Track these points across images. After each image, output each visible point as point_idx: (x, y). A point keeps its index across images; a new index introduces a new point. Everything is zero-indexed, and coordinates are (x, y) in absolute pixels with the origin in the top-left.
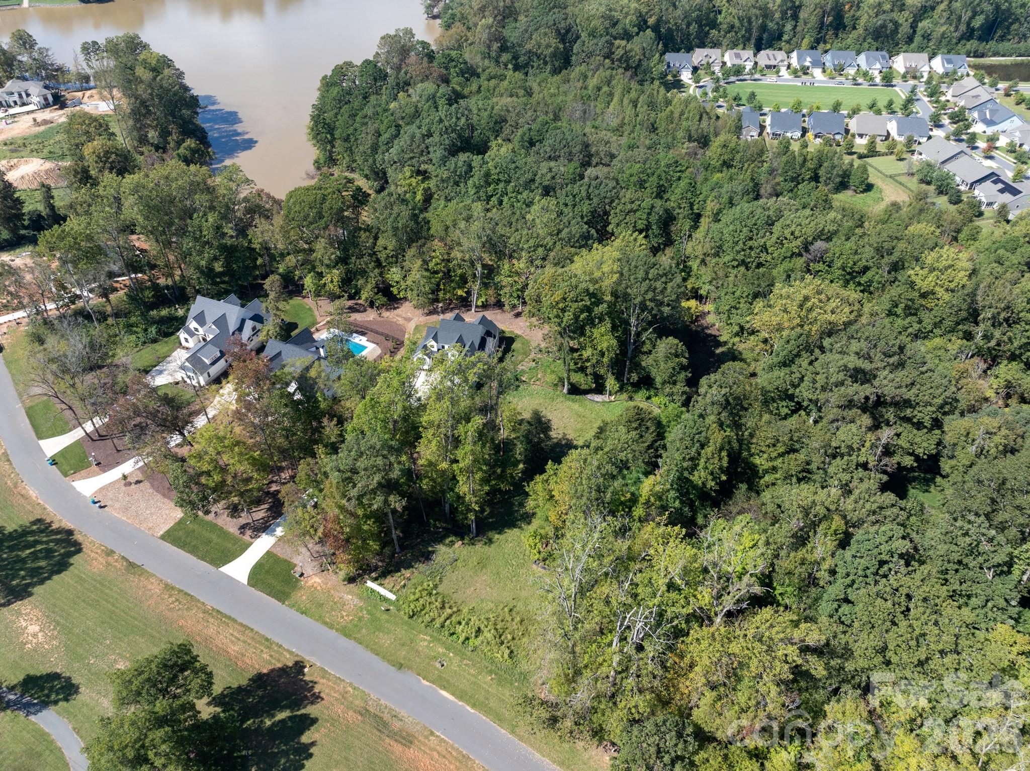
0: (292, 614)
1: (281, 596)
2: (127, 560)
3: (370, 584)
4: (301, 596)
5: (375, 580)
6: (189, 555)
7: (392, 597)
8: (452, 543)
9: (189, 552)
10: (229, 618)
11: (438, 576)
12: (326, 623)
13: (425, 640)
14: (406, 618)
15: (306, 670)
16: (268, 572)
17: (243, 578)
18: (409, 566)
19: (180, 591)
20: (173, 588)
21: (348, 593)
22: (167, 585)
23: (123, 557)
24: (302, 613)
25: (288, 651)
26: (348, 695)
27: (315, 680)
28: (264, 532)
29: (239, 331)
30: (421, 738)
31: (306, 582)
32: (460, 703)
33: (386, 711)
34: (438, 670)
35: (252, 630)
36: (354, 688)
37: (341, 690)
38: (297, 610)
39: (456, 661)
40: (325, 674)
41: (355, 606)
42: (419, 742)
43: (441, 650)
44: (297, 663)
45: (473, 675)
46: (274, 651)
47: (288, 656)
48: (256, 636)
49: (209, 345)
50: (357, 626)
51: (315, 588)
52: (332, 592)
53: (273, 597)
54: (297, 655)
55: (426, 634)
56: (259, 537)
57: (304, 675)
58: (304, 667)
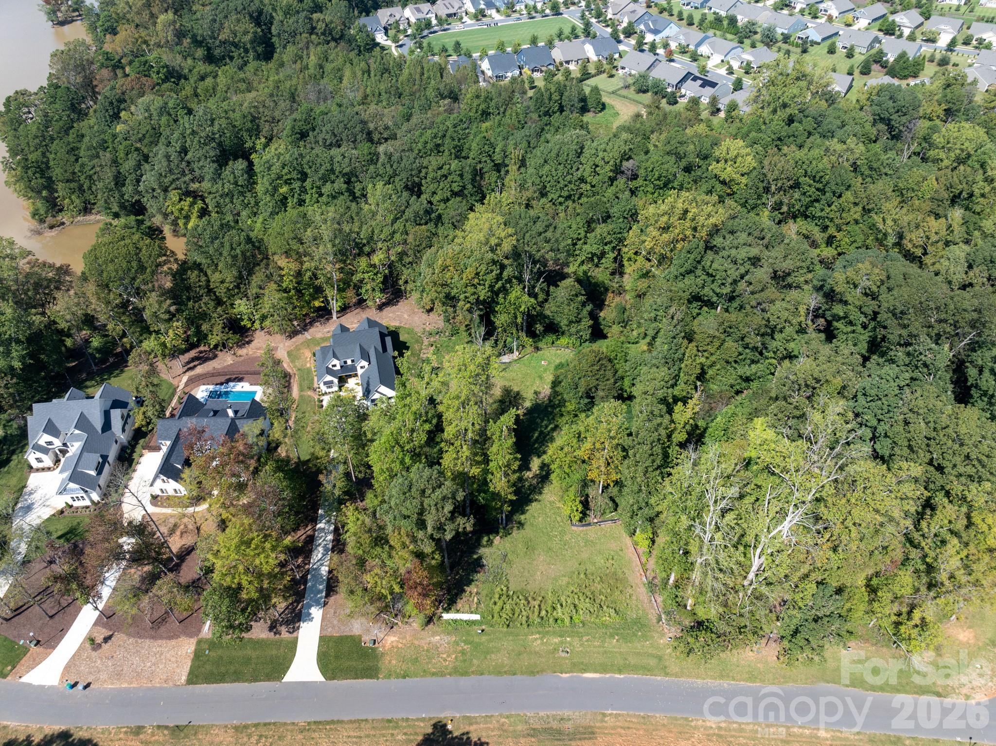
0: (394, 683)
1: (370, 672)
2: (167, 727)
3: (446, 616)
4: (389, 662)
5: (447, 610)
6: (236, 684)
7: (476, 617)
8: (490, 543)
9: (234, 681)
10: (332, 722)
11: (498, 577)
12: (434, 674)
13: (536, 639)
14: (505, 629)
15: (449, 727)
16: (337, 657)
17: (315, 675)
18: (469, 582)
19: (256, 725)
20: (246, 727)
21: (433, 636)
22: (236, 728)
23: (159, 727)
24: (404, 677)
25: (418, 720)
26: (506, 727)
27: (465, 730)
28: (299, 620)
29: (107, 426)
30: (598, 724)
31: (384, 646)
32: (608, 676)
33: (551, 720)
34: (566, 658)
35: (366, 720)
36: (507, 717)
37: (496, 726)
38: (397, 677)
39: (576, 642)
40: (470, 721)
41: (448, 643)
42: (599, 728)
43: (557, 640)
44: (435, 726)
45: (599, 646)
46: (405, 727)
47: (422, 725)
48: (375, 725)
49: (85, 454)
50: (465, 661)
51: (397, 647)
52: (416, 642)
53: (362, 678)
54: (430, 719)
55: (532, 634)
56: (298, 628)
57: (451, 732)
58: (445, 725)
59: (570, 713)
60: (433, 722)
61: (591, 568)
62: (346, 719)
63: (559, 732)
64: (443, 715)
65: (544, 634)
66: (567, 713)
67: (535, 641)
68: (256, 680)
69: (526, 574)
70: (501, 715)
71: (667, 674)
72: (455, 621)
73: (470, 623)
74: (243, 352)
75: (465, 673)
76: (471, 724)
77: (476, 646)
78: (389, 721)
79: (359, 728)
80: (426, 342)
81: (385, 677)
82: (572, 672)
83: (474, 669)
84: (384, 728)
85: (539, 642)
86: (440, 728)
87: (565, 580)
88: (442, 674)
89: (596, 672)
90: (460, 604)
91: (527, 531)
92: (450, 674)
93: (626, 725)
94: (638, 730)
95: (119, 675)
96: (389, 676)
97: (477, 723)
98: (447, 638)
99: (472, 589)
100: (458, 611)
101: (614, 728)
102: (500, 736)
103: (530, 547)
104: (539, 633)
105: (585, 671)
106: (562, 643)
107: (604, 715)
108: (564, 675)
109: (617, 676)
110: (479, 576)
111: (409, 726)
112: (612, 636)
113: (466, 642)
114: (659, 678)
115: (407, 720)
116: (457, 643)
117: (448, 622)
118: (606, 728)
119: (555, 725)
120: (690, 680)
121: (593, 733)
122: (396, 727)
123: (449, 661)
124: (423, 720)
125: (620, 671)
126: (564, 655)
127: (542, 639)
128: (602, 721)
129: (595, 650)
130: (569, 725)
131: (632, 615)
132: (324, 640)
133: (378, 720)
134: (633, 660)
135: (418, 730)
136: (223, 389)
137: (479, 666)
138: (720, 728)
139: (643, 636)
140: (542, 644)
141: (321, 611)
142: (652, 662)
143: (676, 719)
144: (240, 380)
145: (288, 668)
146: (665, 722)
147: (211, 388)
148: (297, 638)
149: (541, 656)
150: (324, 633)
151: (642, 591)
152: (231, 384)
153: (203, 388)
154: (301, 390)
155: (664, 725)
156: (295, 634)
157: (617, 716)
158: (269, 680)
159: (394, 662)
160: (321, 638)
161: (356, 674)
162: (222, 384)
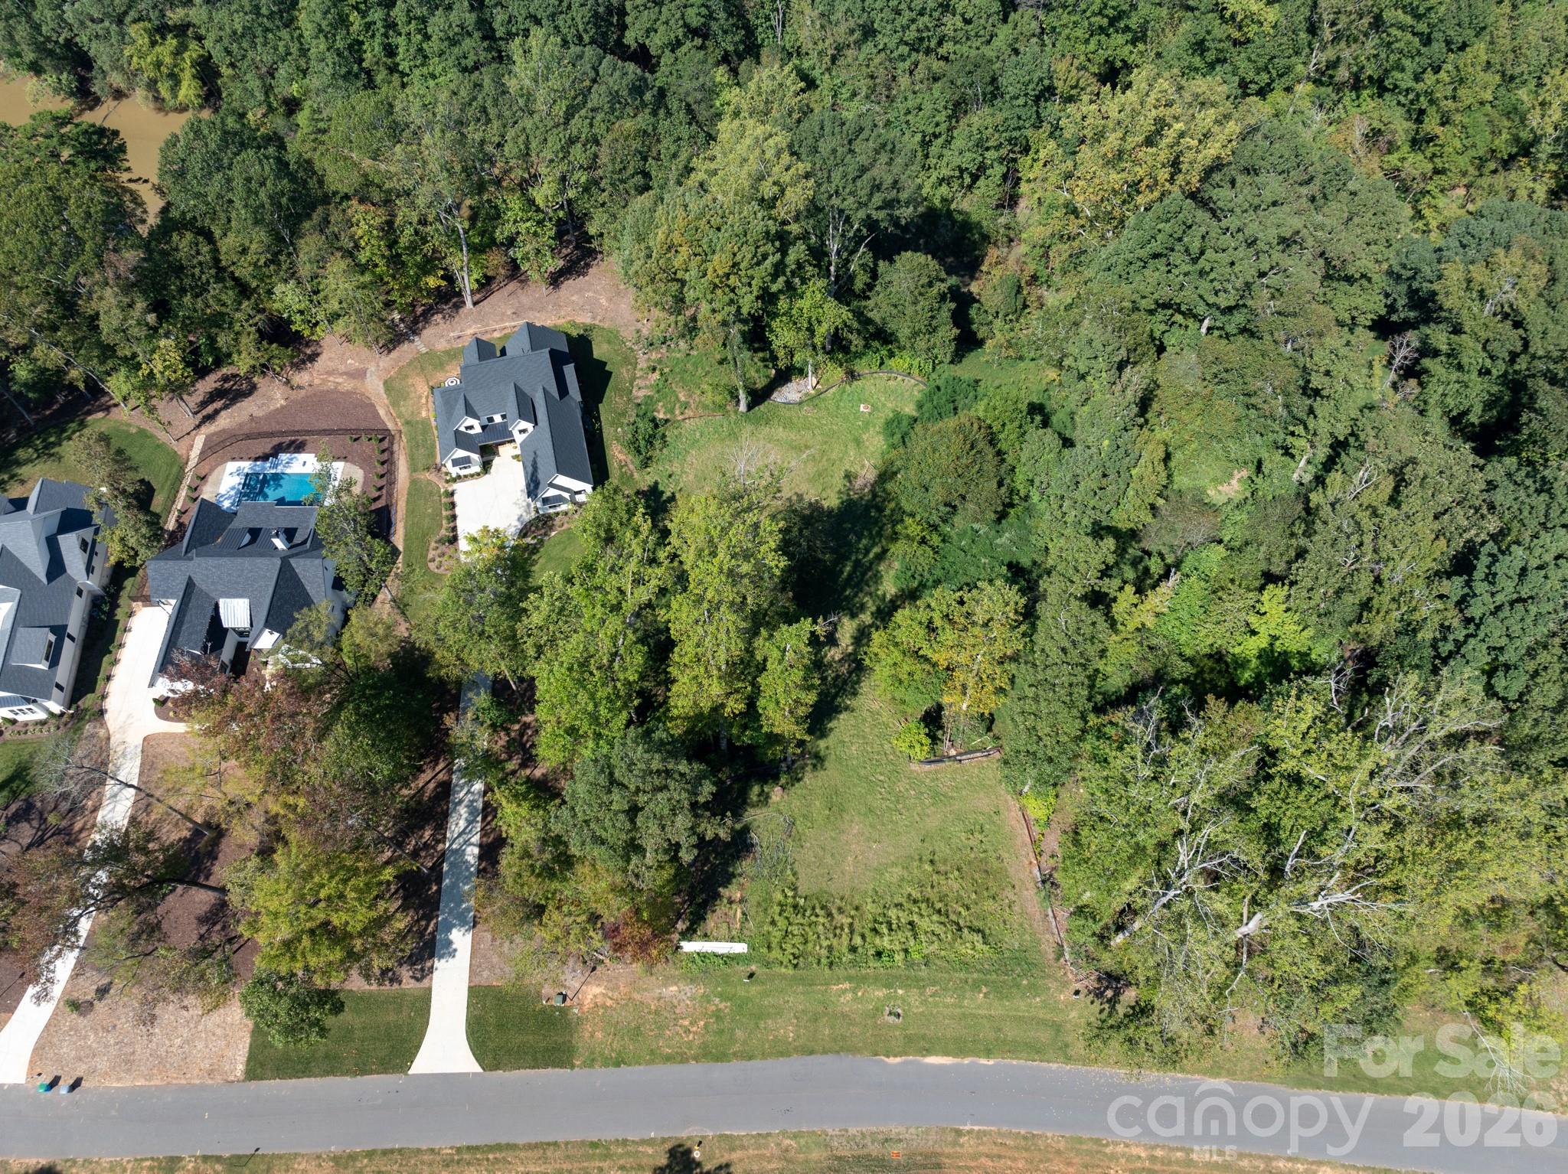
0: (601, 1075)
1: (558, 1055)
2: (218, 1159)
3: (688, 947)
4: (592, 1036)
5: (689, 934)
6: (330, 1080)
7: (740, 948)
8: (764, 799)
9: (327, 1073)
10: (498, 1147)
11: (780, 866)
12: (668, 1059)
13: (844, 991)
14: (791, 971)
15: (697, 1155)
16: (500, 1027)
17: (465, 1062)
18: (728, 879)
19: (370, 1154)
20: (353, 1157)
21: (665, 986)
22: (336, 1159)
23: (206, 1158)
24: (617, 1064)
25: (643, 1142)
26: (792, 1153)
27: (723, 1161)
28: (432, 956)
29: (56, 567)
30: (948, 1150)
31: (581, 1005)
32: (966, 1061)
33: (868, 1141)
34: (896, 1027)
35: (555, 1144)
36: (795, 1136)
37: (777, 1152)
38: (606, 1065)
39: (914, 997)
40: (730, 1142)
41: (692, 999)
42: (948, 1156)
43: (880, 993)
44: (673, 1153)
45: (954, 1005)
46: (621, 1156)
47: (650, 1151)
48: (571, 1152)
49: (22, 631)
50: (721, 1032)
51: (604, 1006)
52: (637, 996)
53: (546, 1066)
54: (664, 1141)
55: (838, 981)
56: (431, 970)
57: (699, 1164)
58: (689, 1151)
59: (902, 1129)
60: (668, 1146)
61: (942, 850)
62: (521, 1141)
63: (882, 1163)
64: (685, 1133)
65: (860, 981)
66: (895, 1129)
67: (843, 995)
68: (364, 1072)
69: (829, 860)
70: (784, 1133)
71: (1068, 1059)
72: (703, 956)
73: (729, 959)
74: (301, 378)
75: (721, 1057)
76: (732, 1149)
77: (741, 1005)
78: (594, 1145)
79: (545, 1160)
80: (643, 364)
81: (584, 1065)
82: (906, 1054)
83: (737, 1047)
84: (587, 1158)
85: (849, 996)
86: (680, 1156)
87: (897, 871)
88: (684, 1059)
89: (946, 1054)
90: (711, 922)
91: (830, 774)
92: (696, 1059)
93: (995, 1150)
94: (1014, 1159)
95: (128, 1062)
96: (590, 1063)
97: (743, 1147)
98: (689, 989)
99: (733, 891)
100: (706, 937)
101: (974, 1157)
103: (836, 808)
104: (849, 979)
105: (928, 1052)
106: (888, 997)
107: (959, 1133)
108: (892, 1060)
109: (983, 1061)
110: (745, 866)
111: (628, 1154)
112: (976, 986)
113: (723, 997)
114: (1054, 1066)
115: (625, 1142)
116: (706, 998)
117: (691, 957)
118: (960, 1156)
119: (874, 1150)
120: (1108, 1070)
121: (939, 1166)
122: (607, 1156)
123: (693, 1032)
124: (650, 1142)
125: (988, 1053)
126: (892, 1019)
127: (854, 991)
128: (955, 1143)
129: (946, 1011)
130: (896, 1152)
131: (1012, 942)
132: (476, 993)
133: (575, 1144)
134: (1011, 1032)
135: (644, 1161)
136: (267, 467)
137: (745, 1043)
138: (1153, 1159)
139: (1032, 987)
140: (855, 999)
141: (469, 936)
142: (1044, 1036)
143: (1080, 1140)
144: (298, 447)
145: (418, 1047)
146: (1062, 1145)
147: (246, 466)
148: (430, 989)
149: (852, 1023)
150: (477, 981)
151: (1031, 897)
152: (284, 457)
153: (232, 466)
154: (413, 468)
155: (1058, 1152)
156: (426, 981)
157: (980, 1135)
158: (385, 1071)
159: (599, 1035)
160: (470, 988)
161: (535, 1059)
162: (265, 458)
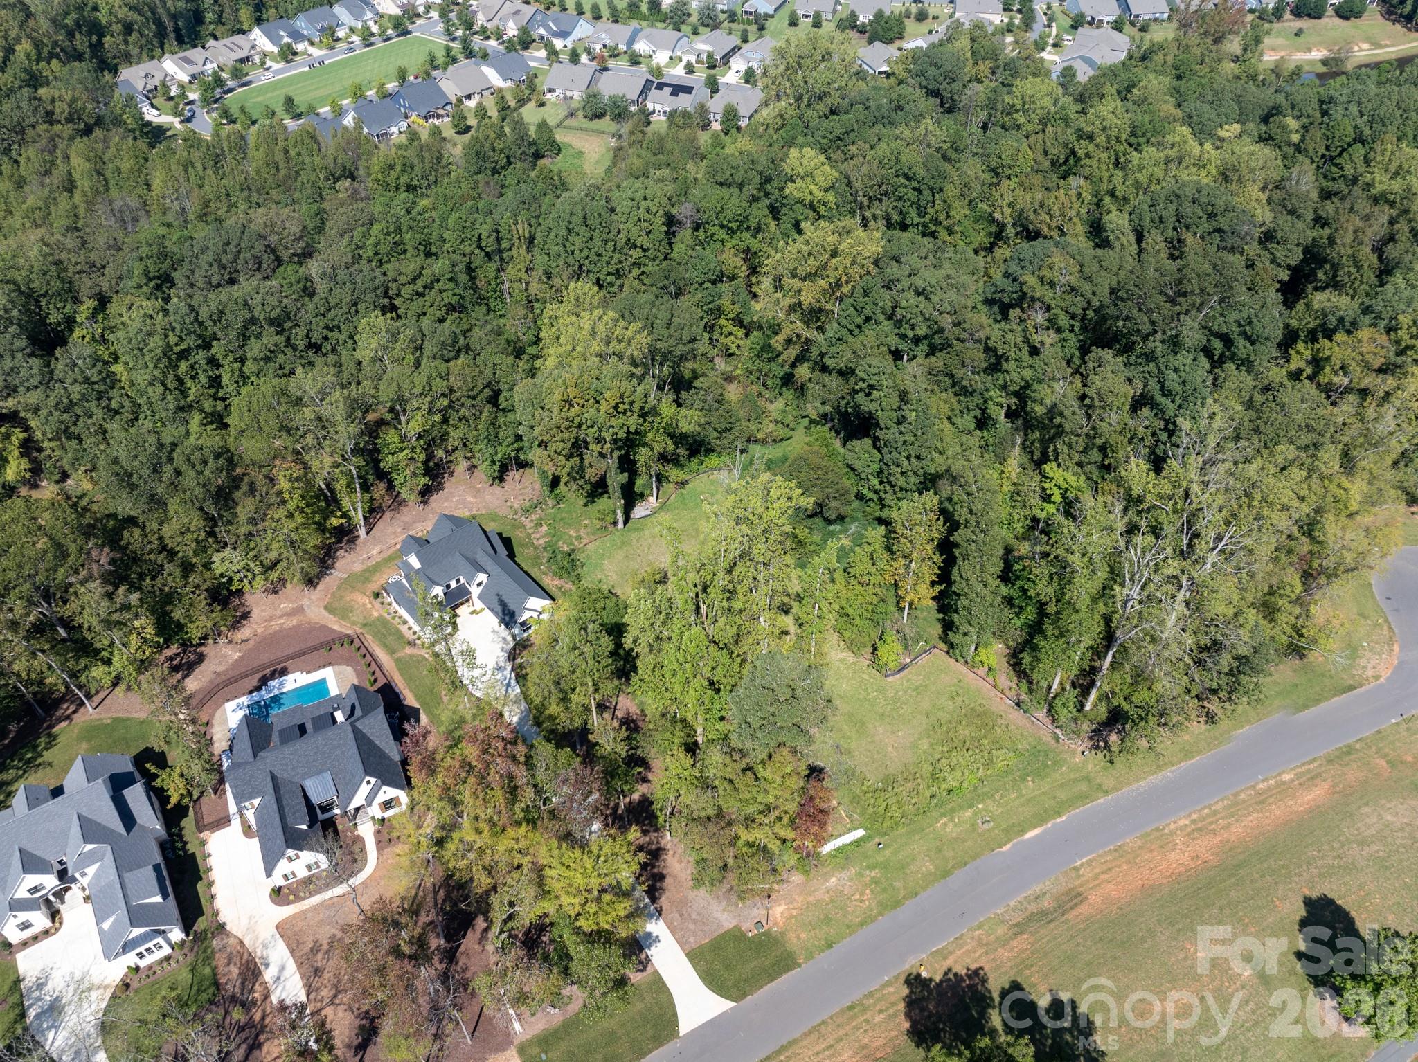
1: (786, 963)
4: (797, 940)
10: (783, 1049)
15: (924, 975)
16: (727, 967)
17: (717, 1005)
21: (827, 880)
24: (830, 946)
25: (883, 987)
26: (985, 939)
27: (945, 969)
29: (128, 819)
30: (1077, 883)
31: (776, 924)
32: (1049, 825)
33: (1026, 904)
34: (993, 828)
37: (974, 944)
38: (823, 951)
40: (943, 954)
42: (1081, 886)
45: (1017, 798)
46: (875, 1005)
53: (780, 975)
55: (937, 820)
57: (931, 980)
58: (919, 976)
59: (1041, 886)
60: (902, 979)
61: (943, 716)
63: (1044, 913)
64: (909, 964)
65: (951, 812)
66: (1037, 888)
67: (947, 827)
68: (644, 1054)
69: (876, 755)
70: (971, 929)
71: (1106, 792)
72: (840, 849)
73: (858, 842)
74: (244, 633)
75: (897, 904)
76: (945, 958)
77: (885, 866)
79: (821, 1036)
80: (529, 524)
82: (1009, 840)
83: (902, 894)
84: (852, 1018)
85: (951, 825)
86: (914, 981)
87: (925, 742)
89: (1035, 827)
90: (831, 826)
91: (841, 706)
92: (881, 914)
93: (1105, 868)
94: (1119, 866)
96: (810, 957)
97: (951, 953)
99: (830, 803)
100: (832, 837)
101: (1096, 877)
102: (987, 953)
104: (943, 815)
105: (1023, 832)
106: (975, 814)
107: (1076, 869)
108: (1005, 848)
109: (1059, 820)
110: (827, 784)
111: (879, 1000)
112: (1023, 779)
113: (870, 867)
114: (1101, 801)
115: (871, 994)
116: (860, 875)
117: (831, 855)
118: (1088, 882)
119: (1033, 908)
120: (1134, 786)
121: (1079, 894)
122: (864, 1010)
123: (869, 900)
124: (889, 984)
125: (1059, 814)
126: (986, 826)
127: (951, 820)
128: (1079, 877)
129: (1016, 803)
130: (1047, 901)
131: (1025, 747)
132: (694, 956)
133: (837, 1015)
134: (1062, 795)
135: (893, 999)
136: (265, 694)
137: (905, 888)
138: (1194, 821)
139: (1055, 763)
142: (1083, 787)
143: (1148, 835)
144: (284, 672)
145: (675, 1014)
146: (1139, 843)
147: (245, 700)
148: (656, 972)
150: (688, 948)
151: (1016, 715)
152: (274, 683)
153: (230, 706)
154: (391, 651)
155: (1140, 848)
156: (649, 968)
157: (1089, 863)
158: (661, 1044)
160: (687, 955)
161: (770, 975)
162: (258, 689)
